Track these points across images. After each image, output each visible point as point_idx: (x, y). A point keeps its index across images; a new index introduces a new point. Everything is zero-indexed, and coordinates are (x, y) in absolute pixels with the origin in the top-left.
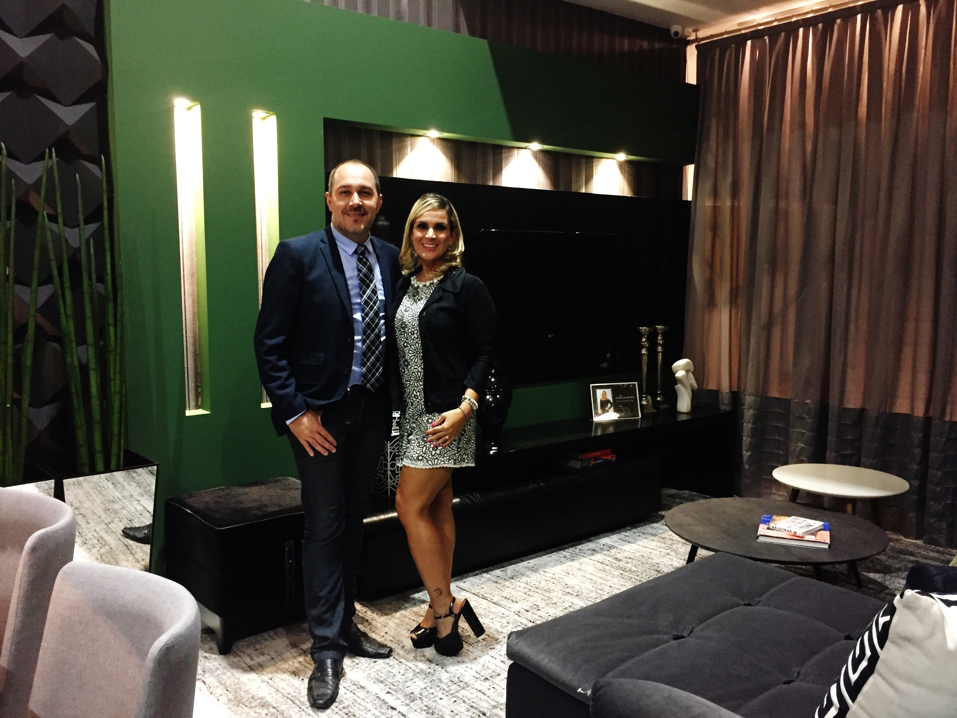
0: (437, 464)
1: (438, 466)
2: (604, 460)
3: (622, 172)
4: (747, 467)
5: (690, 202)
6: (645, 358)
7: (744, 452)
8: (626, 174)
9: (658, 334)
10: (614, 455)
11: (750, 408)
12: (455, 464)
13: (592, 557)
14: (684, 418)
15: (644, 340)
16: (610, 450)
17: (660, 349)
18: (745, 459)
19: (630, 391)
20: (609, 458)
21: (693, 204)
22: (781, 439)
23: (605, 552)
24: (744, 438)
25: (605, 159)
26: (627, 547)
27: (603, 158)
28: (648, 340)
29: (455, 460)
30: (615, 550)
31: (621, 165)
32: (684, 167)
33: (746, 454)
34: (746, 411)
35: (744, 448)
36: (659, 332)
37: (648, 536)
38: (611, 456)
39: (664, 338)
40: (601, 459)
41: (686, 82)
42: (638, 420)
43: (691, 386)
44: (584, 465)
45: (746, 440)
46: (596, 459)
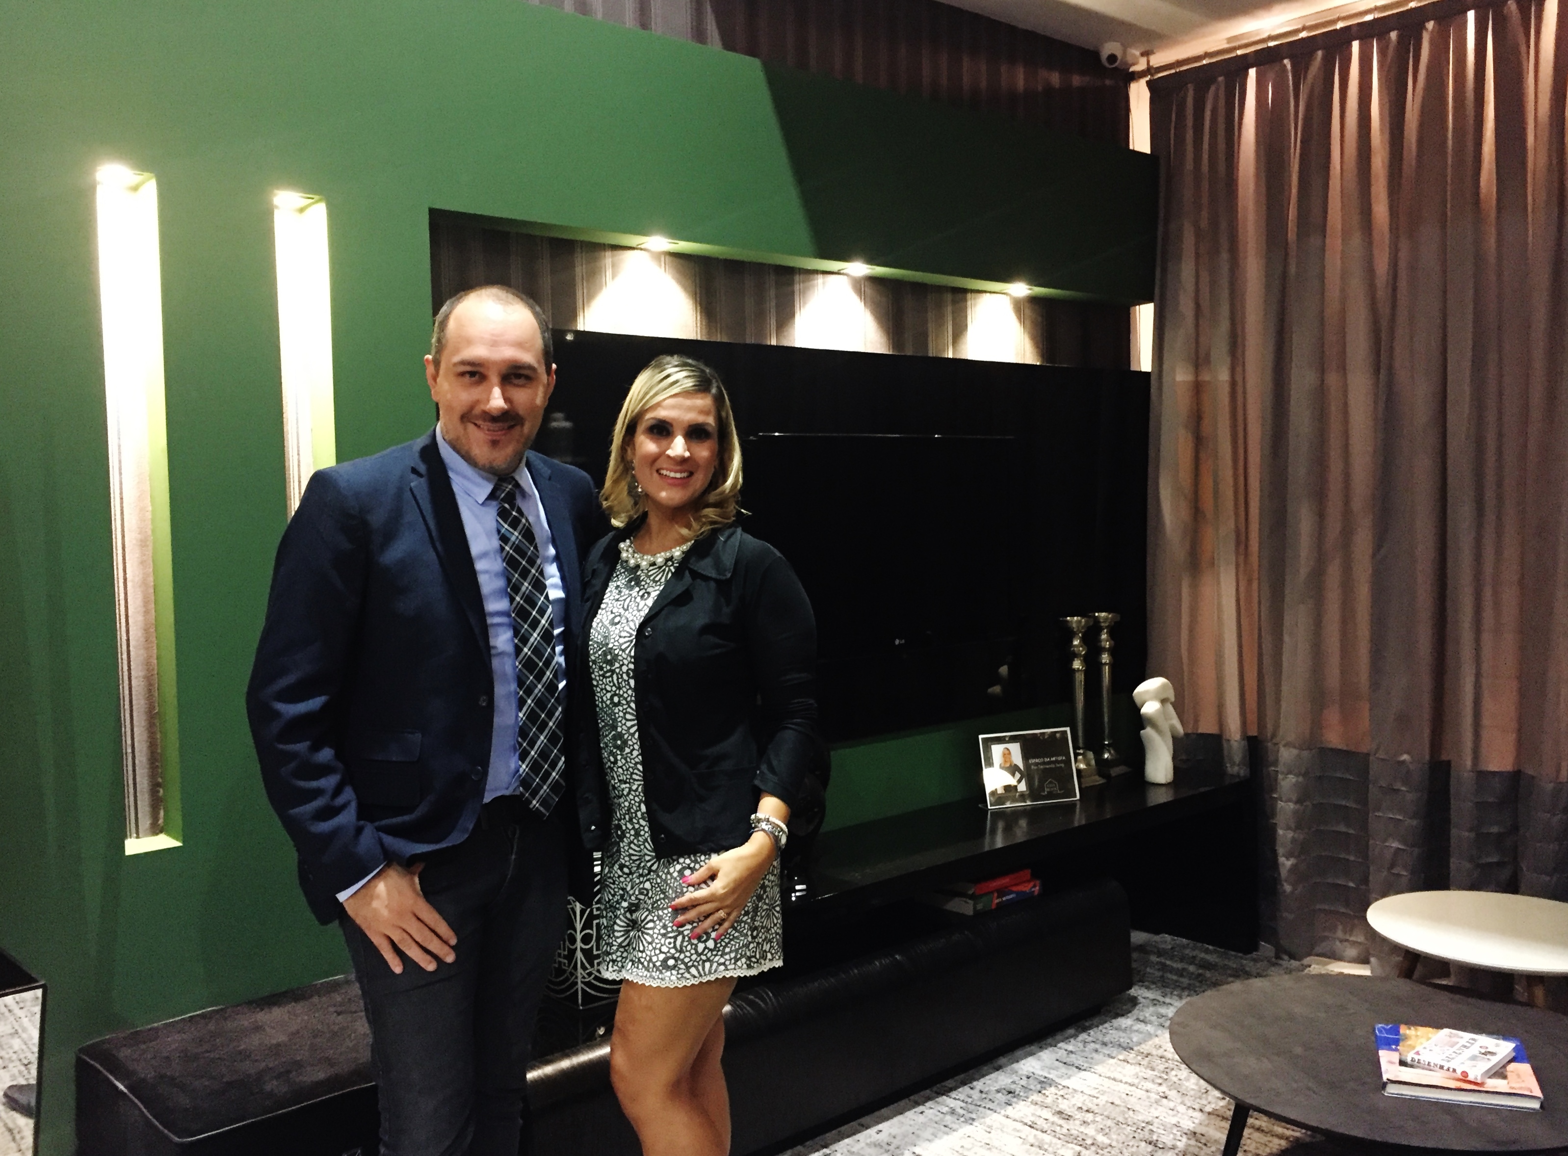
0: (710, 973)
1: (712, 978)
2: (1017, 893)
3: (1019, 318)
4: (1288, 888)
5: (1147, 374)
6: (1080, 678)
7: (1282, 860)
8: (1028, 322)
9: (1101, 629)
10: (1038, 882)
11: (1290, 772)
12: (749, 967)
13: (1009, 1110)
14: (1160, 797)
15: (1076, 642)
16: (1027, 873)
17: (1105, 658)
18: (1284, 872)
19: (1056, 745)
20: (1026, 888)
21: (1153, 380)
22: (1351, 831)
23: (1035, 1097)
24: (1280, 832)
25: (988, 294)
26: (1077, 1081)
27: (985, 292)
28: (1084, 640)
29: (749, 958)
30: (1053, 1090)
31: (1019, 306)
32: (1132, 309)
33: (1286, 863)
34: (1280, 776)
35: (1281, 851)
36: (1103, 624)
37: (1114, 1051)
38: (1032, 884)
39: (1112, 635)
40: (1011, 892)
41: (1131, 147)
42: (1073, 805)
43: (1172, 729)
44: (980, 907)
45: (1285, 835)
46: (1001, 892)
